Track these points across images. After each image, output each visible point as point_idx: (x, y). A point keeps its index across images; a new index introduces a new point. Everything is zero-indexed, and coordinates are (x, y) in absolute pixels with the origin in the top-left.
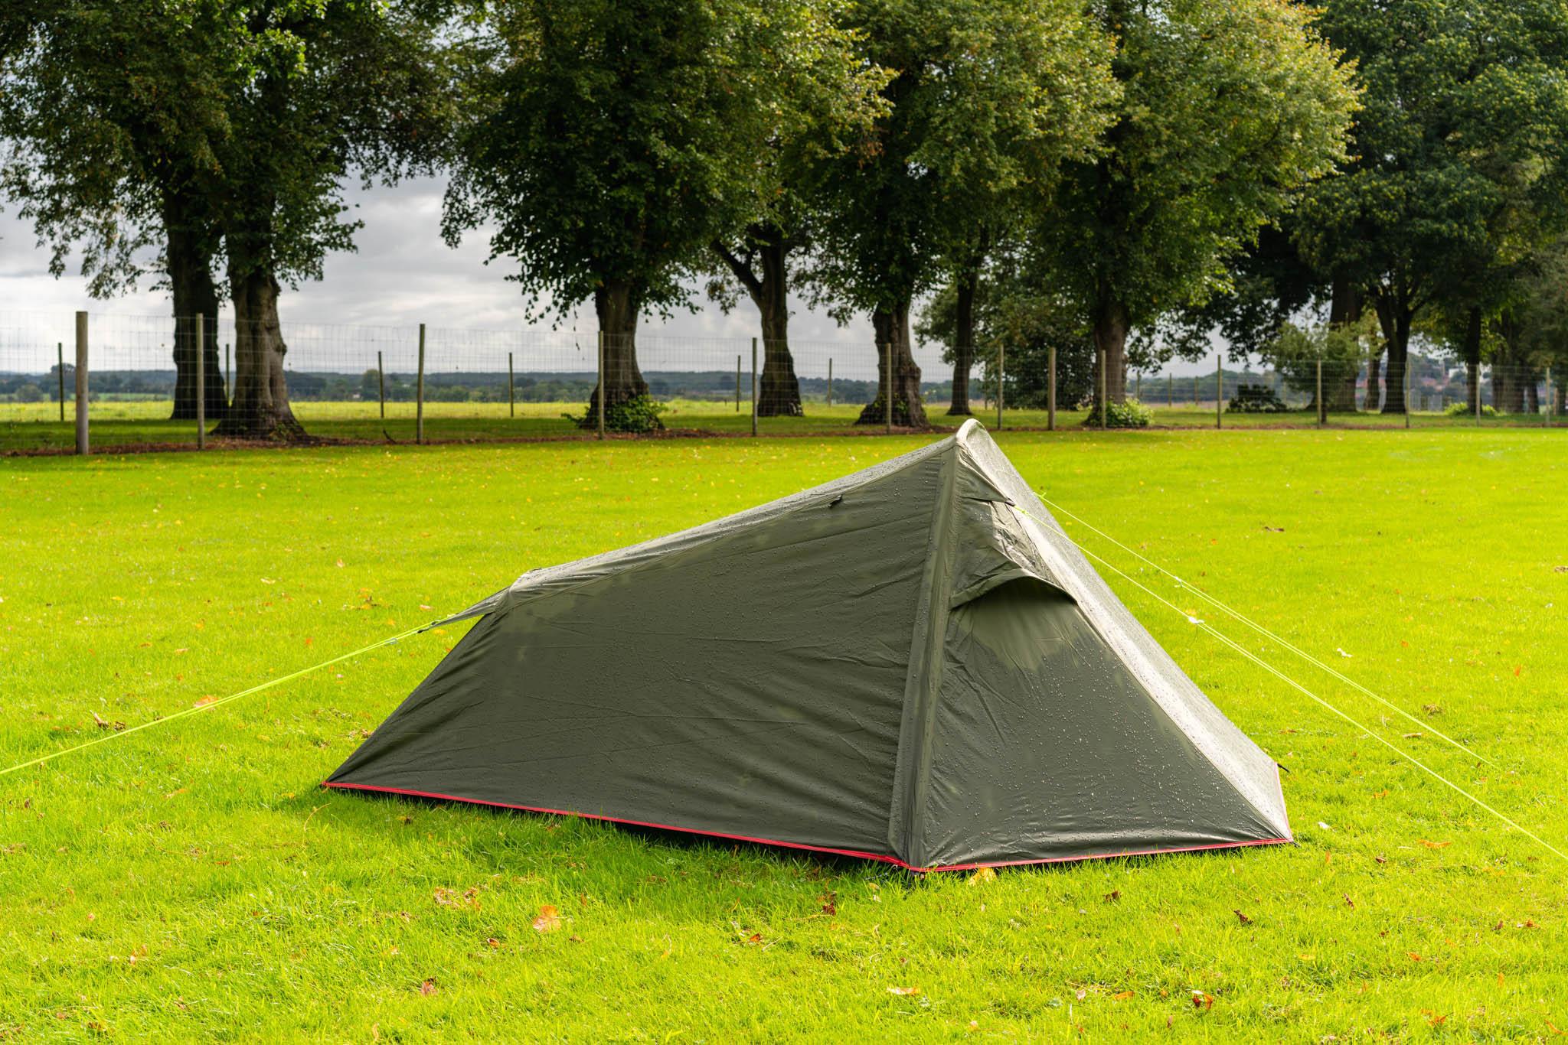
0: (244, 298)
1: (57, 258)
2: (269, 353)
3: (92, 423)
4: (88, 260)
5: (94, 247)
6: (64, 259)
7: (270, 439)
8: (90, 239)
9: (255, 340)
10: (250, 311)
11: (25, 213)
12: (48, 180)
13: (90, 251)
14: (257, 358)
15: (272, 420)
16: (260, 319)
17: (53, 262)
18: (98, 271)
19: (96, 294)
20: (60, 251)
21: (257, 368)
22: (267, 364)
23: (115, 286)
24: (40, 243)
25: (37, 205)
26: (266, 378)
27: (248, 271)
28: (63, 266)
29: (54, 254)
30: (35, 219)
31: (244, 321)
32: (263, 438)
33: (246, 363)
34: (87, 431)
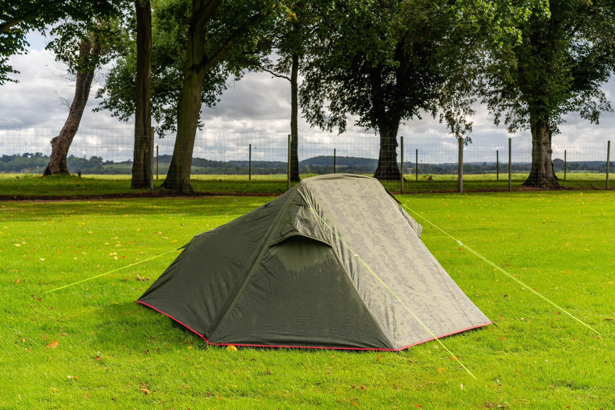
0: (535, 132)
1: (497, 118)
2: (544, 153)
3: (464, 181)
4: (507, 119)
5: (510, 113)
6: (499, 118)
7: (543, 187)
8: (508, 110)
9: (540, 148)
10: (537, 136)
11: (483, 101)
12: (493, 89)
13: (508, 115)
14: (540, 155)
15: (545, 179)
16: (541, 140)
17: (495, 120)
18: (511, 123)
19: (511, 131)
20: (498, 115)
21: (540, 159)
22: (543, 158)
23: (517, 128)
24: (490, 113)
25: (488, 98)
26: (543, 163)
27: (536, 121)
28: (499, 121)
29: (495, 117)
30: (487, 104)
31: (535, 141)
32: (540, 187)
33: (536, 157)
34: (462, 184)
